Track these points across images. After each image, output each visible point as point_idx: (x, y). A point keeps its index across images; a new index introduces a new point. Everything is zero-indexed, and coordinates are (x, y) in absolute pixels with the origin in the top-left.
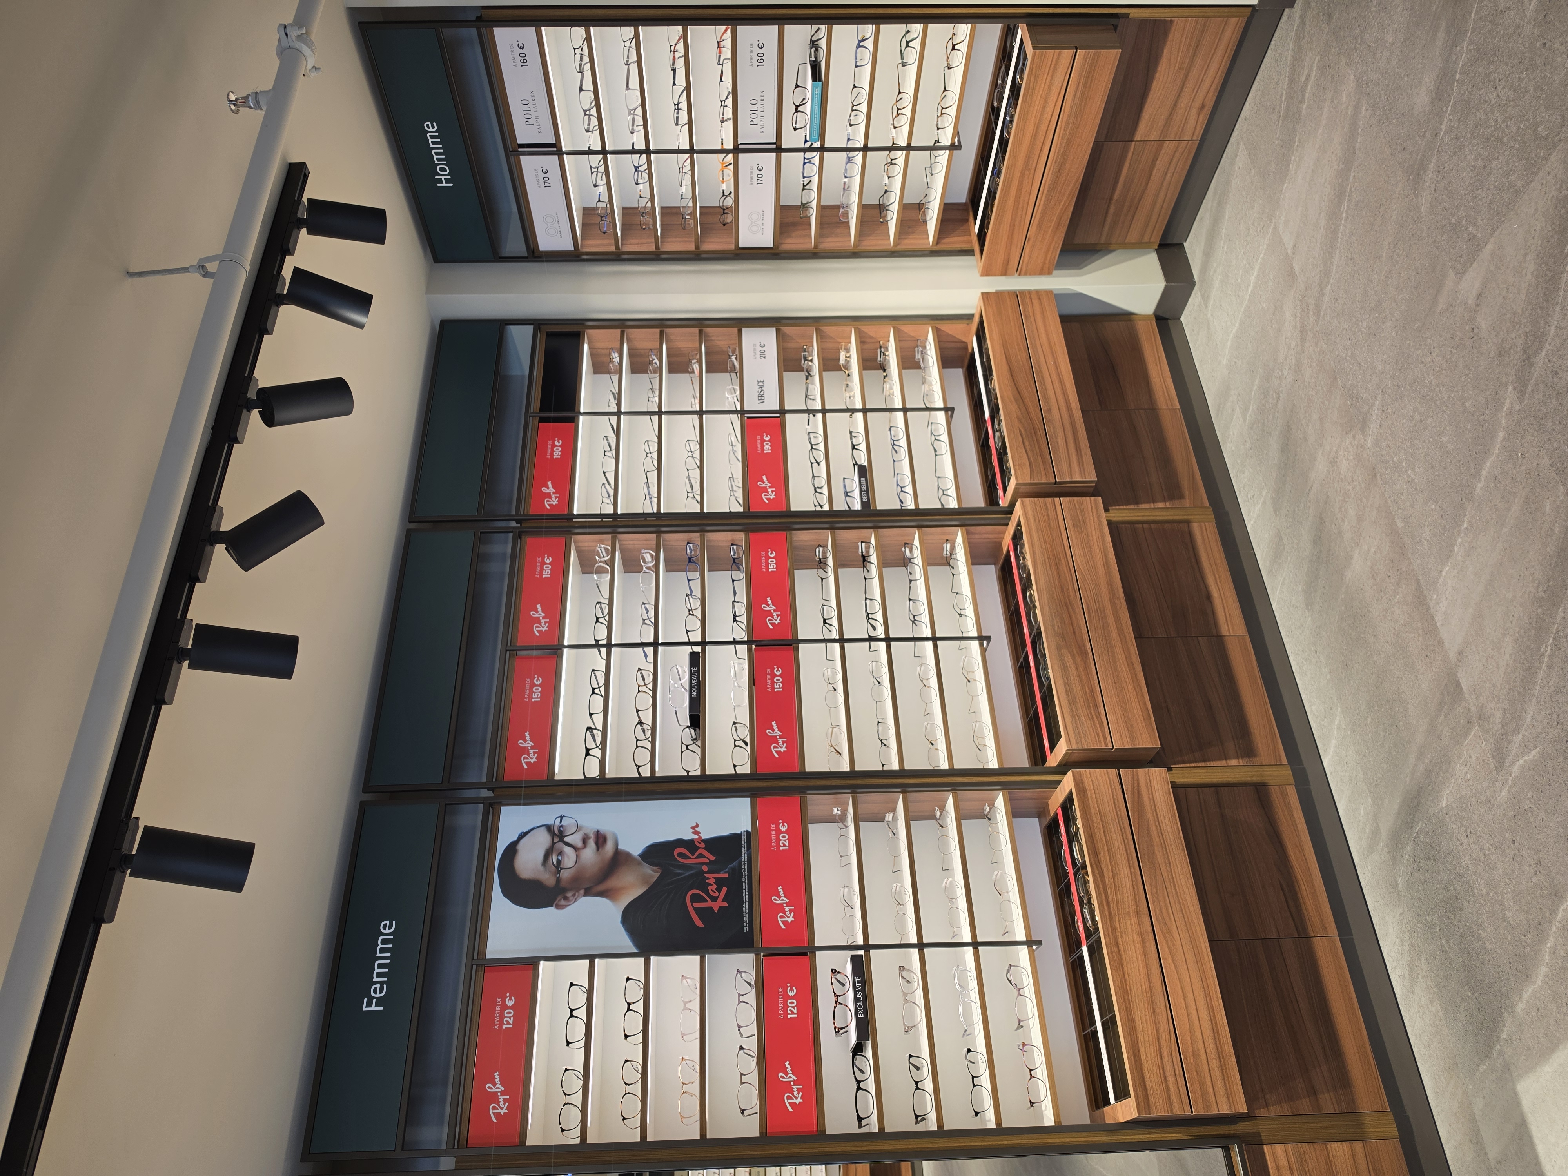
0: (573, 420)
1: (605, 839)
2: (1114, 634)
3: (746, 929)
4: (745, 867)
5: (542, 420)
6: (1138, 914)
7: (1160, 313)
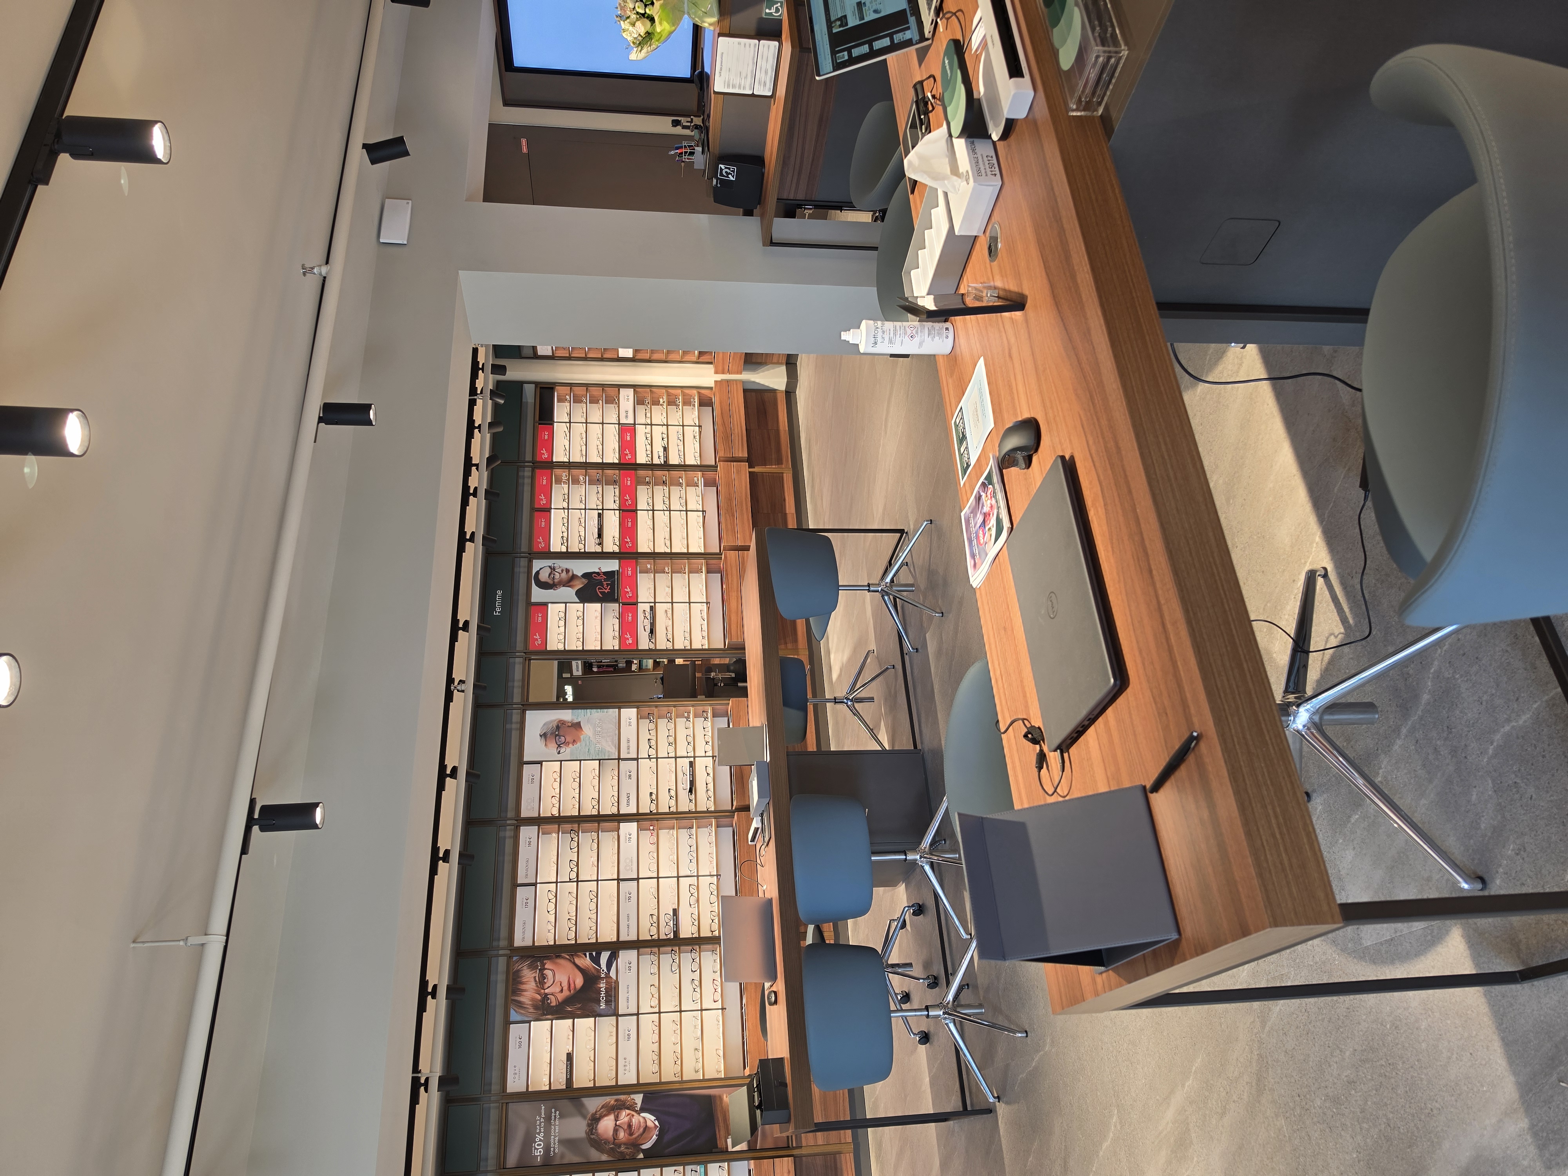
0: (552, 424)
1: (569, 571)
2: (745, 509)
3: (616, 598)
4: (616, 580)
5: (539, 424)
6: (737, 591)
7: (787, 390)
